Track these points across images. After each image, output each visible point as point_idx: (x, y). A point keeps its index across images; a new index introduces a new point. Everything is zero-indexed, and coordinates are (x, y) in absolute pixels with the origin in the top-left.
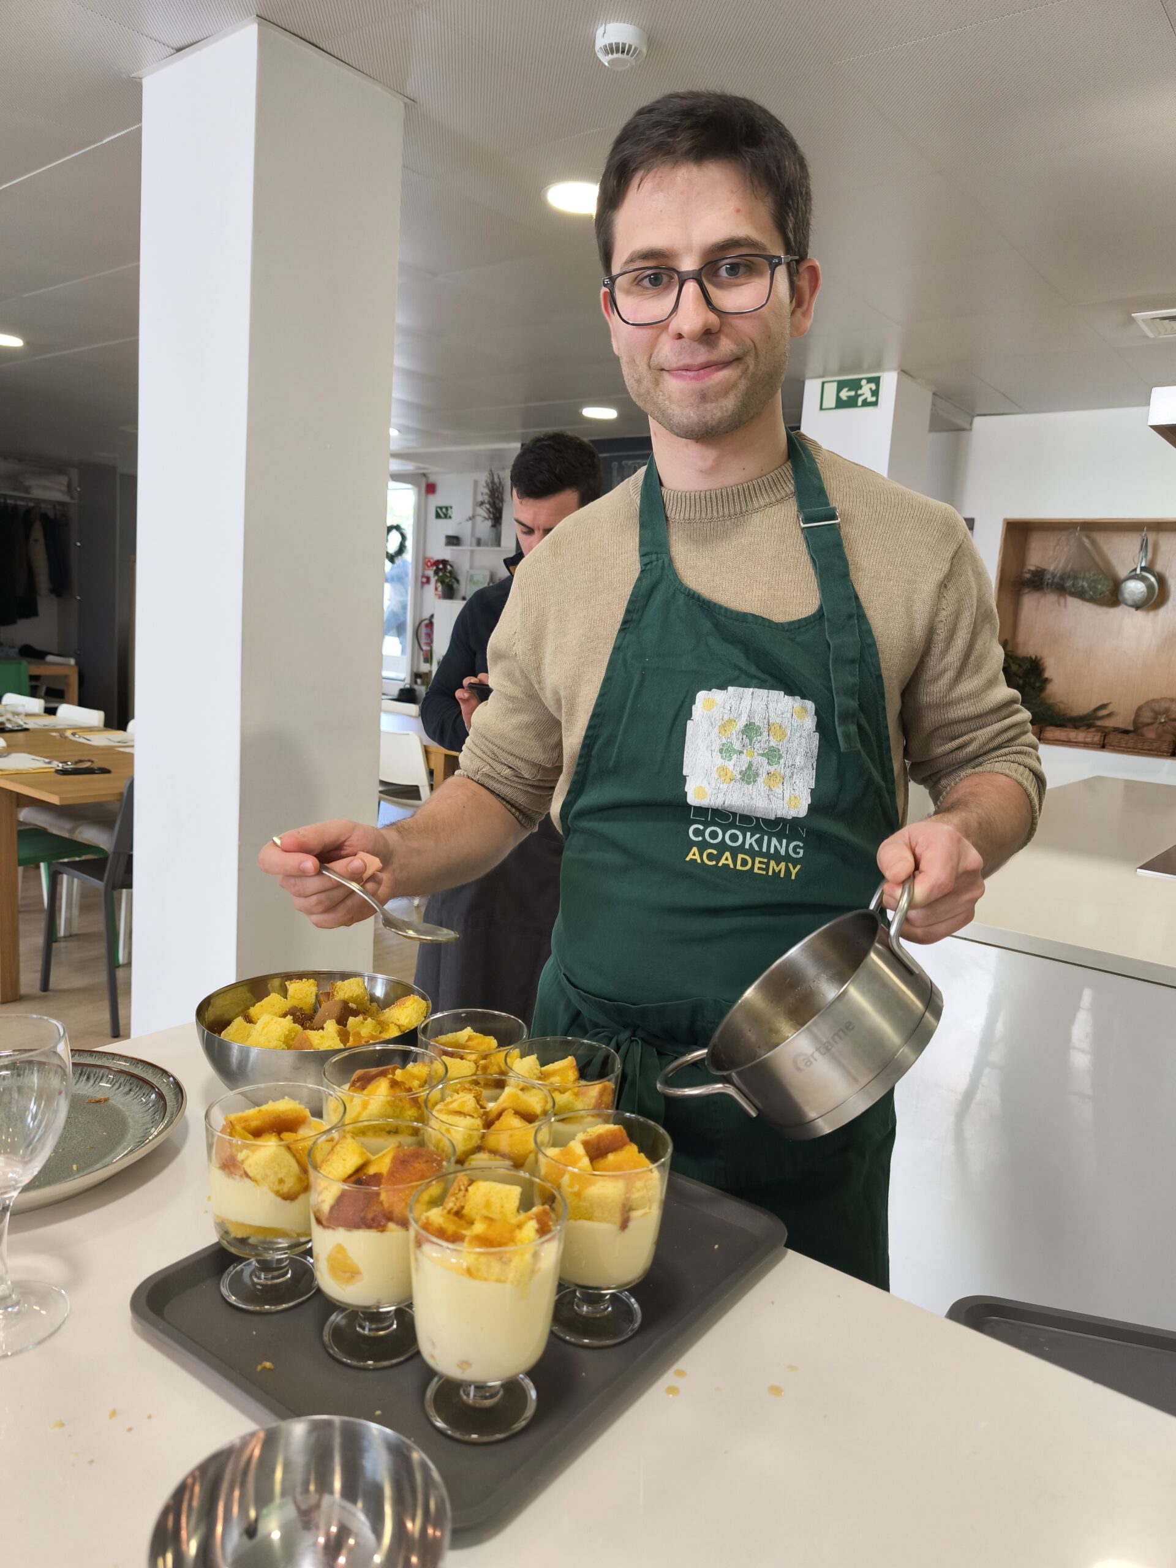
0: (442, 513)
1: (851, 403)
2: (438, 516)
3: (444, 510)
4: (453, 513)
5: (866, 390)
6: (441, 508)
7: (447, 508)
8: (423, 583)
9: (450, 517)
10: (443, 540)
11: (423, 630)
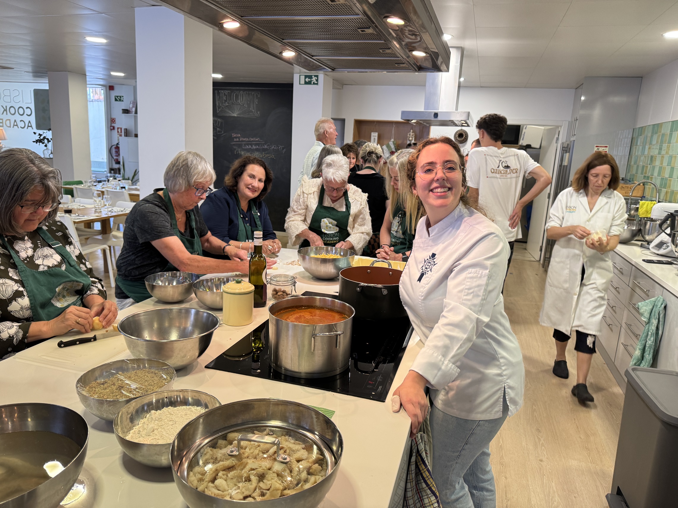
0: (118, 99)
1: (309, 83)
2: (116, 100)
3: (119, 97)
4: (125, 99)
5: (314, 79)
6: (117, 97)
7: (120, 97)
8: (111, 129)
9: (123, 101)
10: (121, 111)
11: (114, 150)
